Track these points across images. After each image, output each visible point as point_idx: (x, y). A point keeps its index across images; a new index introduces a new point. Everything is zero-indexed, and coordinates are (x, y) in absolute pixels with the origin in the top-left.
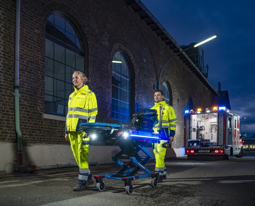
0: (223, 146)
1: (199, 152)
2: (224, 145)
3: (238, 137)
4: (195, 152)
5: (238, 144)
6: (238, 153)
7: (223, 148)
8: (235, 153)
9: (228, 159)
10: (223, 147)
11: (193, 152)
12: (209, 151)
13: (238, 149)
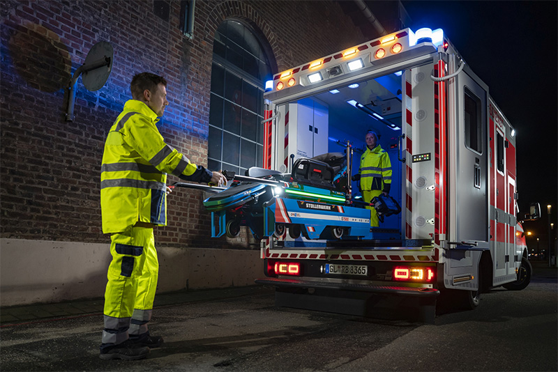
0: (435, 246)
1: (324, 275)
2: (442, 237)
3: (512, 212)
4: (302, 273)
5: (512, 241)
6: (512, 276)
7: (436, 257)
8: (501, 278)
9: (469, 306)
10: (437, 251)
11: (297, 271)
12: (365, 270)
13: (512, 259)
